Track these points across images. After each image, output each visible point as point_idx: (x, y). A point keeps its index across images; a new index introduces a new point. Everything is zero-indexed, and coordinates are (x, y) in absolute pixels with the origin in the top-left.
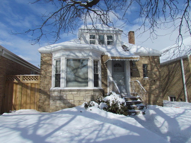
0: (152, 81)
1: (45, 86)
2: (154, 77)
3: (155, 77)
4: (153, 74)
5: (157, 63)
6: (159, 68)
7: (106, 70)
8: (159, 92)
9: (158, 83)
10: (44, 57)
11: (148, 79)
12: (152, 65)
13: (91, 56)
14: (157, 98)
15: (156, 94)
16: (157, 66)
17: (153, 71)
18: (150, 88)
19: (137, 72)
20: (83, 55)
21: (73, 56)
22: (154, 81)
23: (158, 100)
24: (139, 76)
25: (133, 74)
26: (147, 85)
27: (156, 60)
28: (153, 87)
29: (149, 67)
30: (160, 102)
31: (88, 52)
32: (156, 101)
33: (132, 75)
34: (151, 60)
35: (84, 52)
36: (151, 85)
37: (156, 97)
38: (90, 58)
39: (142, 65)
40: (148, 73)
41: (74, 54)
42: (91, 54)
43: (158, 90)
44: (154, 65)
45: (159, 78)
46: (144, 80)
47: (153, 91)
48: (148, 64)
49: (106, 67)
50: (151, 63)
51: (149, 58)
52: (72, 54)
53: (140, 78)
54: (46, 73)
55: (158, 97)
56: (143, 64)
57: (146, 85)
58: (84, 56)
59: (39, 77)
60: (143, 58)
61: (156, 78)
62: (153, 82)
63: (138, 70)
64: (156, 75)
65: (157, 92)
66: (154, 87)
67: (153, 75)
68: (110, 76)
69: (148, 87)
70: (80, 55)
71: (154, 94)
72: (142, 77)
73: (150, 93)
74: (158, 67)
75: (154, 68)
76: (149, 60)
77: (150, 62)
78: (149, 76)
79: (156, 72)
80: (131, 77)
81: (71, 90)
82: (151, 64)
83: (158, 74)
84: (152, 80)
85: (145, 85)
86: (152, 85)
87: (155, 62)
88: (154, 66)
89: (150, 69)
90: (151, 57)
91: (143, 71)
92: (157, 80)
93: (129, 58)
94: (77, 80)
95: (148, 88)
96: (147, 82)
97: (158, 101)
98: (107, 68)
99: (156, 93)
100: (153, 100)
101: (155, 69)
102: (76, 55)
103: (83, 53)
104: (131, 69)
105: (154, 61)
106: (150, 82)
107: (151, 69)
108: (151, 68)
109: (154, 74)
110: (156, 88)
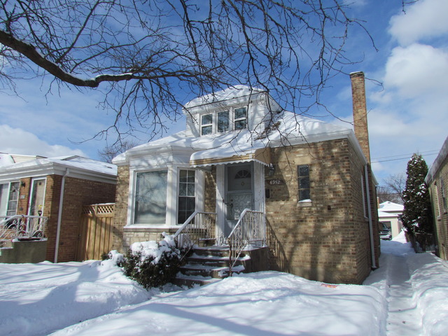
0: (322, 208)
1: (121, 221)
2: (329, 197)
3: (332, 199)
4: (326, 190)
5: (340, 158)
6: (345, 171)
7: (214, 186)
8: (343, 240)
9: (341, 215)
10: (121, 171)
11: (310, 205)
12: (324, 166)
13: (171, 163)
14: (337, 255)
15: (334, 247)
16: (338, 168)
17: (327, 181)
18: (317, 228)
19: (282, 186)
20: (158, 161)
21: (144, 167)
22: (329, 208)
23: (340, 263)
24: (287, 198)
25: (271, 193)
26: (308, 219)
27: (335, 150)
28: (324, 227)
29: (315, 173)
30: (347, 268)
31: (165, 155)
32: (334, 266)
33: (269, 196)
34: (322, 154)
35: (160, 156)
36: (319, 221)
37: (334, 253)
38: (169, 166)
39: (295, 169)
40: (311, 189)
41: (147, 162)
42: (171, 158)
43: (340, 235)
44: (329, 164)
45: (343, 201)
46: (301, 208)
47: (325, 236)
48: (311, 165)
49: (214, 180)
50: (320, 160)
51: (316, 148)
52: (144, 164)
53: (289, 203)
54: (122, 199)
55: (339, 253)
56: (298, 166)
57: (306, 221)
58: (160, 165)
59: (114, 207)
60: (298, 150)
61: (335, 201)
62: (325, 211)
63: (283, 182)
64: (335, 193)
65: (339, 239)
66: (328, 225)
67: (325, 193)
68: (220, 201)
69: (311, 224)
70: (154, 163)
71: (329, 246)
72: (295, 200)
73: (316, 243)
74: (342, 169)
75: (329, 173)
76: (317, 153)
77: (319, 158)
78: (314, 196)
79: (336, 184)
80: (266, 201)
81: (136, 229)
82: (320, 164)
83: (341, 190)
84: (322, 206)
85: (302, 221)
86: (323, 221)
87: (333, 157)
88: (329, 167)
89: (317, 178)
90: (322, 145)
91: (296, 183)
92: (338, 206)
93: (231, 158)
94: (152, 210)
95: (310, 227)
96: (309, 212)
97: (339, 266)
98: (215, 184)
99: (334, 243)
100: (324, 261)
101: (332, 176)
102: (149, 165)
103: (159, 159)
104: (267, 182)
105: (331, 153)
106: (318, 212)
107: (321, 178)
108: (320, 174)
109: (330, 189)
110: (334, 230)
